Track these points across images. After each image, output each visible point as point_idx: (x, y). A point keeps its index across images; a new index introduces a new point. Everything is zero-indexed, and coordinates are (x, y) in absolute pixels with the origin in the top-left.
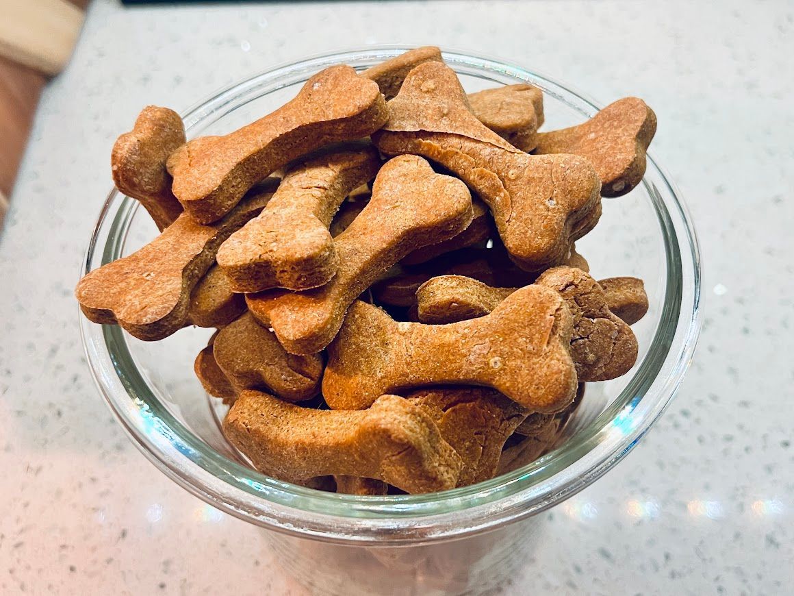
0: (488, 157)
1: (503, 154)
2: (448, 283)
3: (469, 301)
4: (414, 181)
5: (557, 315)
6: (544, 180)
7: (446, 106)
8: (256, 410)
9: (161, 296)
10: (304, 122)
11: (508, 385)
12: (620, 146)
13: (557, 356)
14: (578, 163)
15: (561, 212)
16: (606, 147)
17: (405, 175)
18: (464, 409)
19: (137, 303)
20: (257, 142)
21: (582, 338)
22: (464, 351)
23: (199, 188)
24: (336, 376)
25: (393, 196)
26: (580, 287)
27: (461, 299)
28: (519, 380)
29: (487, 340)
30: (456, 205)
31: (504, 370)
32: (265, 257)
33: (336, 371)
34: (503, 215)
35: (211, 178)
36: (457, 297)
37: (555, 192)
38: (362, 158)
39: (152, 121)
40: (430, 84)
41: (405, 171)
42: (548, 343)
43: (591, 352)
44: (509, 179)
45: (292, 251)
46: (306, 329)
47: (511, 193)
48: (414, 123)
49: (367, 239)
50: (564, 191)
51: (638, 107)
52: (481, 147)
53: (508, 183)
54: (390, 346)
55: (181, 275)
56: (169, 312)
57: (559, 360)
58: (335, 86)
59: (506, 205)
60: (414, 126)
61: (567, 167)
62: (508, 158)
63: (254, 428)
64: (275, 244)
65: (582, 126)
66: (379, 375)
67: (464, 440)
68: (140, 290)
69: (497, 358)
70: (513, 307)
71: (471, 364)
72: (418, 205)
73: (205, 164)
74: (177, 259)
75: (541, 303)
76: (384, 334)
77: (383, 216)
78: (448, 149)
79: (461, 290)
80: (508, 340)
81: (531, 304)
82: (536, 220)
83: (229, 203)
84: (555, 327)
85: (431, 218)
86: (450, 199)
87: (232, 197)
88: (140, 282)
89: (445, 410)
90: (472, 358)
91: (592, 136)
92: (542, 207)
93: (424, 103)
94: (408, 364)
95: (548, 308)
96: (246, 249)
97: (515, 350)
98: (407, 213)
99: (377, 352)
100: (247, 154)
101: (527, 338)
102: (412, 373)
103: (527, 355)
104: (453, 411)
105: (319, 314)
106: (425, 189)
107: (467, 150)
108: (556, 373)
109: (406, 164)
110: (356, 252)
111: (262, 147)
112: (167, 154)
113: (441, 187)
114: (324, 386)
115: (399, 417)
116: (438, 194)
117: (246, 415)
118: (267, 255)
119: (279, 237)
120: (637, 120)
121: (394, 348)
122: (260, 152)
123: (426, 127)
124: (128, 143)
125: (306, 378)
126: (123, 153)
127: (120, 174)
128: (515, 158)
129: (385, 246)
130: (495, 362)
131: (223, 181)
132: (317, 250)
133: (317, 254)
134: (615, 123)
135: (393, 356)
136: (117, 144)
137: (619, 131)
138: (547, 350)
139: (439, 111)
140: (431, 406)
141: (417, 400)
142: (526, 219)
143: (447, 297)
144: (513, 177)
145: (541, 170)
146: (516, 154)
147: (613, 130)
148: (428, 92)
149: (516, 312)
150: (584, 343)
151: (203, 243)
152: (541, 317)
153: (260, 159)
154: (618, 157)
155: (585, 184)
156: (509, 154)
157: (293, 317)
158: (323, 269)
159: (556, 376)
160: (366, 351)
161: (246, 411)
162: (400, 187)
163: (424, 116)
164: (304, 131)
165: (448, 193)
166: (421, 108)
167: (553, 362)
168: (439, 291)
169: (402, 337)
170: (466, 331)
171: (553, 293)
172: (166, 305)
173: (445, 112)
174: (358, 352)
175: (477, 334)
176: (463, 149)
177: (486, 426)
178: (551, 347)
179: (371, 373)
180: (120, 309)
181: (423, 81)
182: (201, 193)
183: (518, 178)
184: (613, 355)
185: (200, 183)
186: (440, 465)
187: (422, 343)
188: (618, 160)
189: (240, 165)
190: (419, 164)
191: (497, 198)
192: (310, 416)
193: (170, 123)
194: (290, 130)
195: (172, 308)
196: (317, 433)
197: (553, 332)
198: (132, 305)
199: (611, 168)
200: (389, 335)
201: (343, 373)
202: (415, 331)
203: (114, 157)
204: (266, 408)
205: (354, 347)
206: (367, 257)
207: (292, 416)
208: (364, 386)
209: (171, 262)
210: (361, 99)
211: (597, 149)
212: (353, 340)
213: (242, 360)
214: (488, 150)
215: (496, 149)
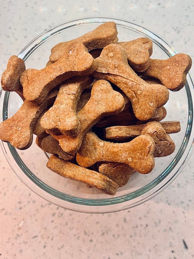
0: (131, 86)
1: (136, 85)
2: (116, 130)
3: (122, 135)
4: (105, 93)
5: (150, 148)
6: (149, 96)
7: (117, 64)
8: (56, 164)
9: (24, 138)
10: (67, 71)
11: (133, 166)
12: (178, 75)
13: (149, 160)
14: (162, 91)
15: (154, 107)
16: (173, 75)
17: (102, 90)
18: (120, 167)
19: (17, 140)
20: (51, 78)
21: (158, 147)
22: (120, 155)
23: (32, 96)
24: (80, 156)
25: (98, 99)
26: (158, 133)
27: (120, 135)
28: (137, 166)
29: (127, 152)
30: (119, 106)
31: (132, 162)
32: (56, 127)
33: (80, 155)
34: (135, 106)
35: (36, 93)
36: (118, 135)
37: (153, 101)
38: (87, 79)
39: (13, 66)
40: (111, 54)
41: (102, 88)
42: (147, 156)
43: (160, 151)
44: (138, 94)
45: (65, 127)
46: (71, 149)
47: (138, 99)
48: (105, 69)
49: (89, 115)
50: (156, 100)
51: (186, 60)
52: (129, 81)
53: (137, 95)
54: (97, 150)
55: (29, 129)
56: (27, 144)
57: (149, 162)
58: (77, 54)
59: (136, 103)
60: (105, 71)
61: (158, 92)
62: (138, 87)
63: (56, 170)
64: (59, 122)
65: (165, 61)
66: (94, 158)
67: (119, 175)
68: (17, 134)
69: (130, 158)
70: (136, 143)
71: (122, 159)
72: (106, 104)
73: (33, 85)
74: (27, 121)
75: (145, 143)
76: (95, 146)
77: (95, 107)
78: (118, 81)
79: (120, 132)
80: (134, 153)
81: (142, 143)
82: (146, 109)
83: (43, 99)
84: (149, 151)
85: (111, 110)
86: (117, 103)
87: (43, 97)
88: (17, 130)
89: (114, 168)
90: (123, 157)
91: (169, 67)
92: (148, 105)
93: (109, 62)
94: (103, 156)
95: (147, 145)
96: (50, 124)
97: (136, 156)
98: (103, 106)
99: (93, 151)
100: (47, 83)
101: (140, 154)
102: (104, 159)
103: (140, 159)
104: (116, 168)
105: (74, 144)
106: (109, 97)
107: (124, 82)
108: (148, 165)
109: (102, 85)
110: (86, 120)
111: (53, 80)
112: (19, 75)
113: (114, 97)
114: (77, 159)
115: (100, 182)
116: (113, 101)
117: (53, 165)
118: (57, 126)
119: (60, 120)
120: (184, 65)
121: (98, 150)
122: (52, 81)
123: (110, 72)
124: (6, 77)
125: (71, 156)
126: (5, 81)
127: (5, 88)
128: (140, 86)
129: (95, 118)
130: (130, 159)
131: (40, 94)
132: (73, 127)
133: (73, 129)
134: (177, 65)
135: (98, 153)
136: (2, 77)
137: (178, 69)
138: (146, 158)
139: (114, 66)
140: (110, 167)
141: (105, 165)
142: (143, 109)
143: (115, 135)
144: (139, 94)
145: (149, 92)
146: (141, 85)
147: (176, 68)
148: (110, 57)
149: (137, 145)
150: (158, 148)
151: (35, 113)
152: (145, 148)
153: (52, 83)
154: (177, 80)
155: (163, 99)
156: (138, 85)
157: (66, 143)
158: (75, 132)
159: (148, 166)
160: (89, 150)
161: (53, 164)
162: (100, 95)
163: (109, 67)
164: (67, 73)
165: (117, 100)
166: (108, 63)
167: (147, 162)
168: (113, 133)
169: (101, 148)
170: (121, 148)
171: (149, 140)
172: (26, 142)
173: (117, 66)
174: (87, 150)
175: (124, 150)
176: (122, 81)
177: (126, 171)
178: (147, 157)
179: (91, 157)
180: (12, 141)
181: (109, 53)
182: (33, 98)
183: (141, 94)
184: (167, 151)
185: (32, 94)
186: (112, 189)
187: (107, 150)
188: (176, 81)
189: (45, 86)
190: (107, 85)
191: (133, 100)
192: (73, 167)
193: (19, 65)
194: (62, 74)
195: (28, 143)
196: (75, 175)
197: (149, 153)
198: (15, 141)
199: (173, 85)
200: (97, 146)
201: (82, 156)
202: (105, 146)
203: (2, 82)
204: (59, 163)
205: (86, 148)
206: (89, 122)
207: (67, 166)
208: (89, 161)
209: (26, 123)
210: (86, 64)
211: (170, 74)
212: (85, 146)
213: (51, 150)
214: (131, 83)
215: (134, 83)
